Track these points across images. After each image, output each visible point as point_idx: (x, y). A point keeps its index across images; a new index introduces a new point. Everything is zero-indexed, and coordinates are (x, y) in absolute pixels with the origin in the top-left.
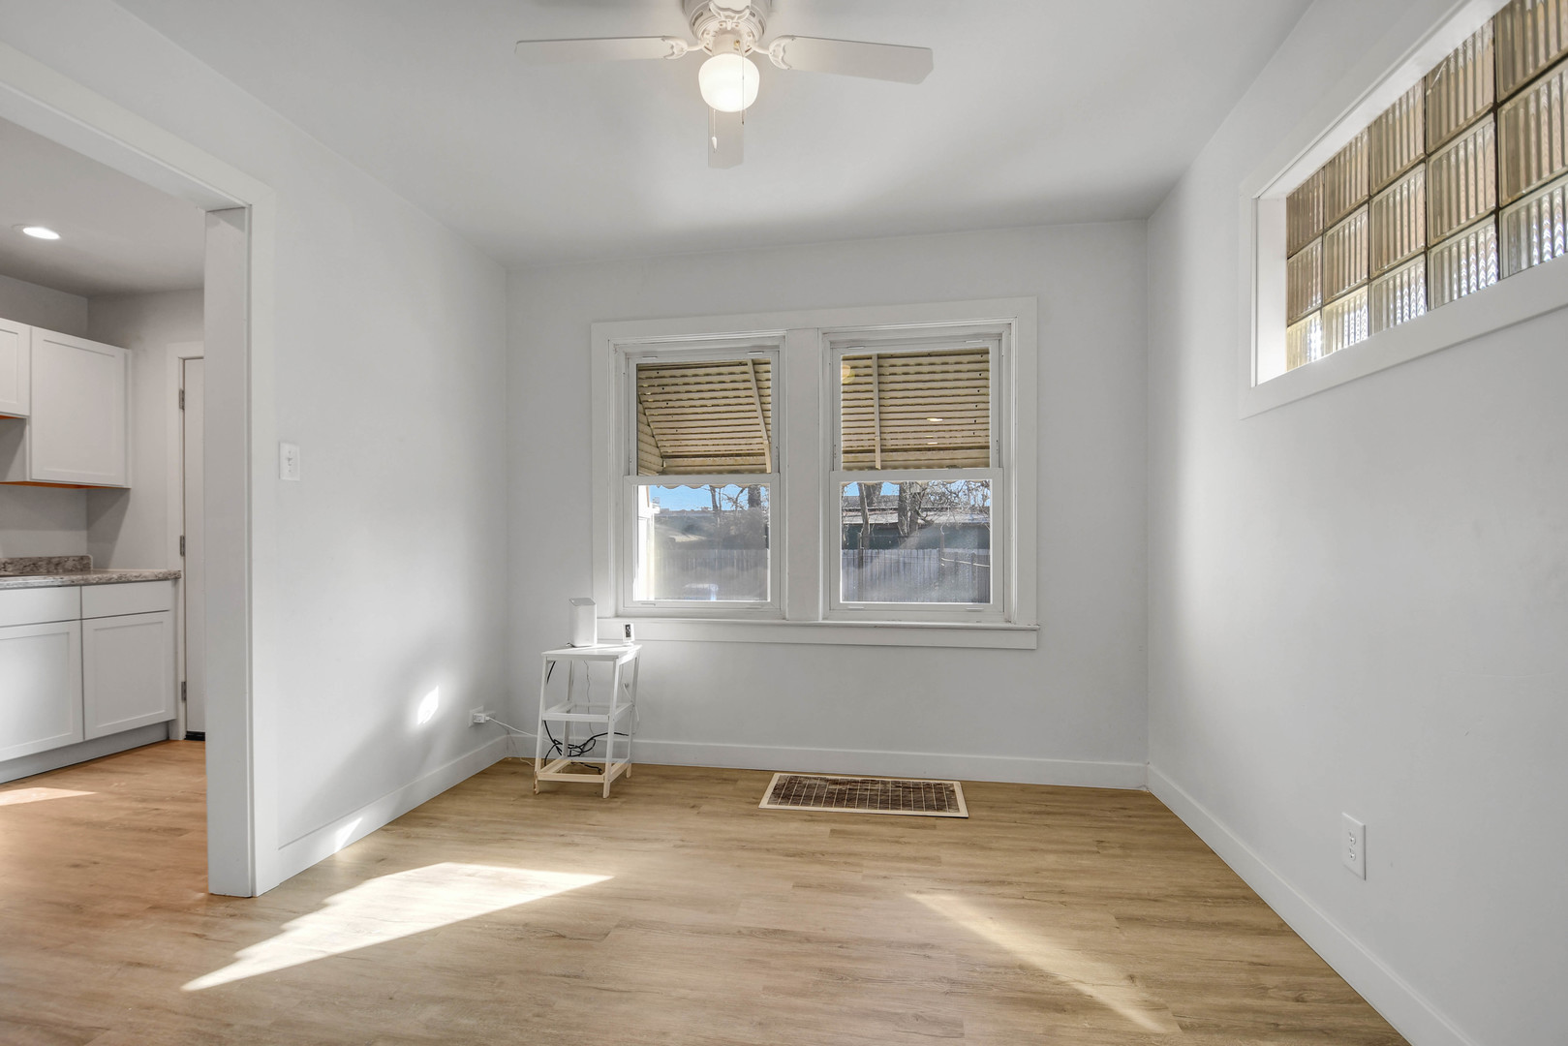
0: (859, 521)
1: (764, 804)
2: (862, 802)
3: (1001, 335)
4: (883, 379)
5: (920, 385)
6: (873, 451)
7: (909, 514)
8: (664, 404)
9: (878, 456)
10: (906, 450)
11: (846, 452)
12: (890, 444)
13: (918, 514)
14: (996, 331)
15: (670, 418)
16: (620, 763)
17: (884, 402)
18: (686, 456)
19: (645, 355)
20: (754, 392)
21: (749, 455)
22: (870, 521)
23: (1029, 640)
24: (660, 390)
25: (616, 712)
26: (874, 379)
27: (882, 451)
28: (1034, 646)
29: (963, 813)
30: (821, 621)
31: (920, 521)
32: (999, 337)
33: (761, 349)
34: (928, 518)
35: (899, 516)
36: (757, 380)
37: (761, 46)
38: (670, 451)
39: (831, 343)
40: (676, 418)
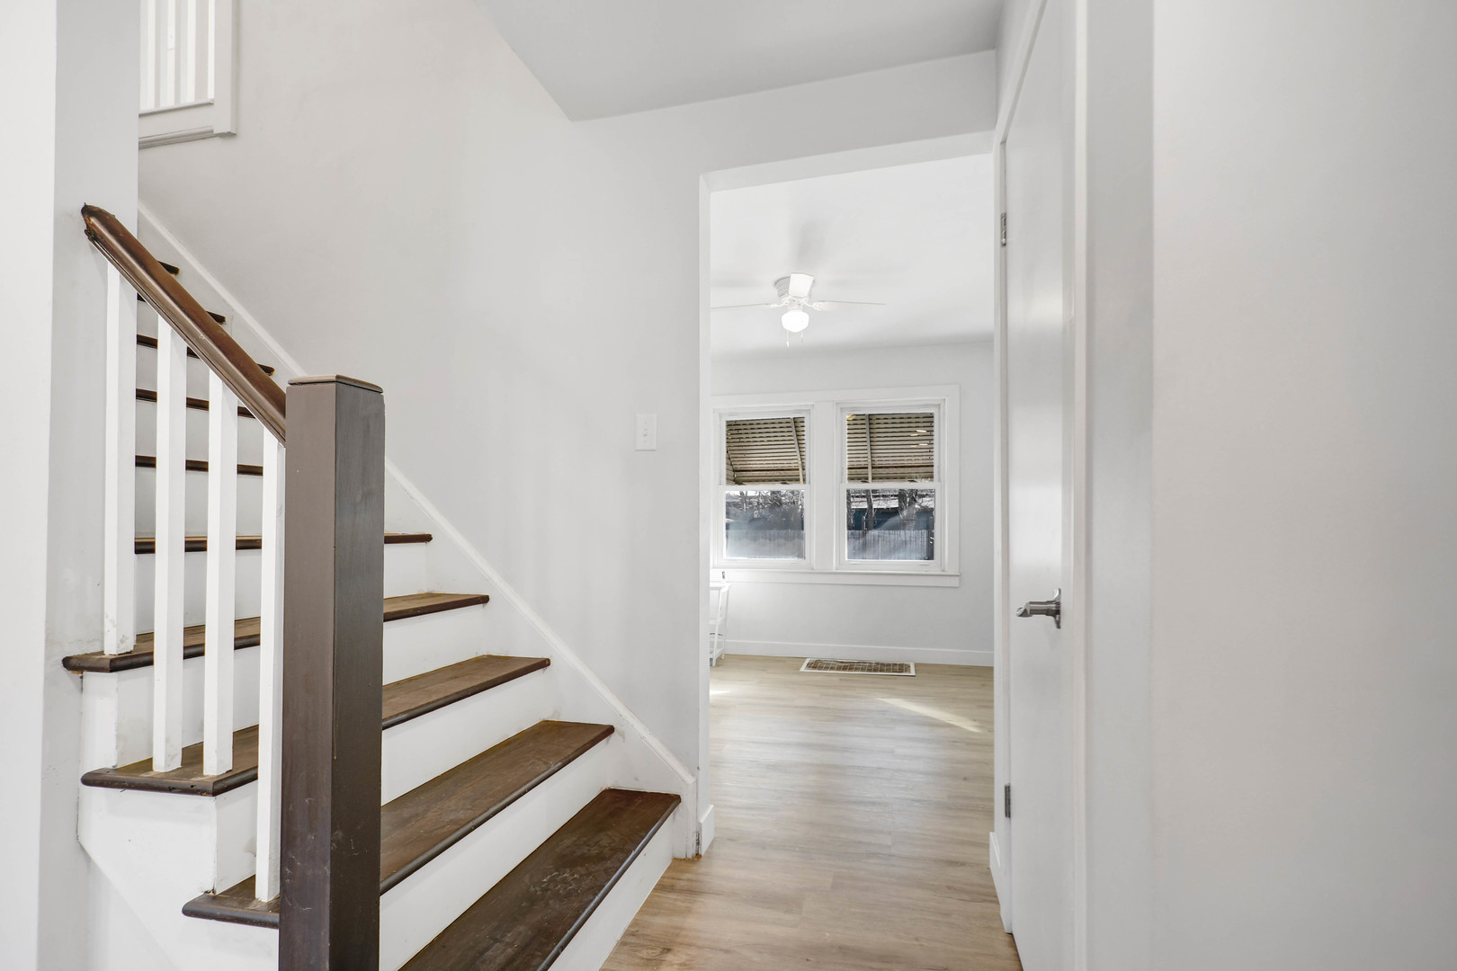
0: (865, 506)
1: (803, 669)
2: (857, 669)
3: (939, 405)
4: (872, 426)
5: (895, 430)
6: (867, 468)
7: (908, 500)
8: (738, 440)
9: (870, 471)
10: (887, 467)
11: (849, 468)
12: (877, 464)
13: (915, 501)
14: (938, 403)
15: (741, 448)
16: (719, 650)
17: (872, 439)
18: (749, 471)
19: (731, 415)
20: (794, 433)
21: (789, 470)
22: (875, 506)
23: (955, 582)
24: (736, 432)
25: (719, 619)
26: (867, 426)
27: (873, 468)
28: (958, 585)
29: (913, 673)
30: (834, 571)
31: (917, 506)
32: (939, 406)
33: (800, 411)
34: (923, 504)
35: (899, 502)
36: (796, 427)
37: (809, 303)
38: (739, 467)
39: (841, 409)
40: (744, 448)
